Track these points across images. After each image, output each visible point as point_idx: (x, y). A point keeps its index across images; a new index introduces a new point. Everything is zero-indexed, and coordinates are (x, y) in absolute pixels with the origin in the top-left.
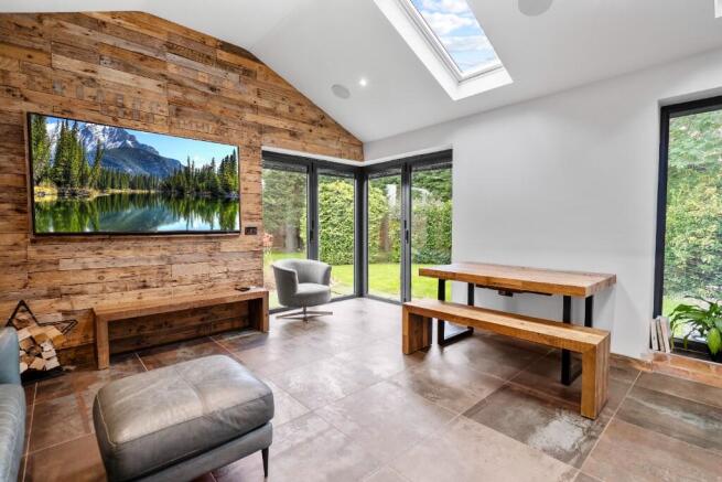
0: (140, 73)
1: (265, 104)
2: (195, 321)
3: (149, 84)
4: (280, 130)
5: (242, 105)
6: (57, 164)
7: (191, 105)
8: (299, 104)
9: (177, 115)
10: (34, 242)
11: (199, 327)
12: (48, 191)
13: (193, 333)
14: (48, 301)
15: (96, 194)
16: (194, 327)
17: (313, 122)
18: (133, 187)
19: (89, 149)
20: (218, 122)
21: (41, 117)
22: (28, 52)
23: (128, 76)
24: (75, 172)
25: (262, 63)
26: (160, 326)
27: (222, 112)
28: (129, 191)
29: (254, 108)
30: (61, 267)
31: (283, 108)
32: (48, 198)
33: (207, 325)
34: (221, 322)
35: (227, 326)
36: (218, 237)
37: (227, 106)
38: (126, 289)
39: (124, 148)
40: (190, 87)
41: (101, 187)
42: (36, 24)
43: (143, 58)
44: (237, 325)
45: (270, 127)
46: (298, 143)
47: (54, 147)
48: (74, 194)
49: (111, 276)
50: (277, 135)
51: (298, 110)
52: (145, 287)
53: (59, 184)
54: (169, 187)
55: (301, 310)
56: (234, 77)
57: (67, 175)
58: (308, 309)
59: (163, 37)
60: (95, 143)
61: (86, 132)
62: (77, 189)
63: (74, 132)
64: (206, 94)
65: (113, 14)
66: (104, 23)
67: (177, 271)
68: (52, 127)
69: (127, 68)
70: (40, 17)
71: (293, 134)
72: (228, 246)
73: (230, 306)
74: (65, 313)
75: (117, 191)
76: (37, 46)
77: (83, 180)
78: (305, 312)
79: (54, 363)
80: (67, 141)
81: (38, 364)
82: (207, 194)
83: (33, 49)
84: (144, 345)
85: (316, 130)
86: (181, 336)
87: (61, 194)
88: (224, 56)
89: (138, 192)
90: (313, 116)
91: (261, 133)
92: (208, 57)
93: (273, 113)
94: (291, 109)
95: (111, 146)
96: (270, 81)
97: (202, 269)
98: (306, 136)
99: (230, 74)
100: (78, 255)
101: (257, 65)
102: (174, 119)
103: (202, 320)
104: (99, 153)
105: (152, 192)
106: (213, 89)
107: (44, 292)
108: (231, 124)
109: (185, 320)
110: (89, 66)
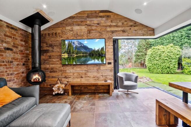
0: (81, 25)
1: (114, 24)
2: (93, 88)
3: (83, 28)
4: (119, 31)
5: (106, 26)
6: (68, 49)
7: (93, 30)
8: (126, 21)
9: (89, 33)
10: (63, 66)
11: (94, 90)
12: (66, 55)
13: (93, 91)
14: (65, 79)
15: (76, 55)
16: (93, 90)
17: (131, 26)
18: (83, 54)
19: (74, 46)
20: (99, 33)
21: (64, 41)
22: (62, 28)
23: (79, 27)
24: (71, 51)
25: (113, 12)
26: (85, 88)
27: (101, 30)
28: (82, 55)
29: (110, 26)
30: (67, 72)
31: (120, 24)
32: (66, 56)
33: (97, 90)
34: (101, 90)
35: (102, 91)
36: (100, 65)
37: (102, 28)
38: (78, 78)
39: (81, 46)
40: (93, 25)
41: (77, 54)
42: (63, 22)
43: (82, 22)
44: (105, 91)
45: (115, 31)
46: (126, 34)
47: (67, 46)
48: (71, 56)
49: (75, 74)
50: (118, 33)
51: (125, 23)
52: (82, 78)
53: (68, 54)
54: (90, 54)
55: (127, 90)
56: (104, 19)
57: (70, 52)
58: (129, 90)
59: (86, 15)
60: (75, 45)
61: (74, 43)
62: (72, 55)
63: (71, 43)
64: (96, 26)
65: (76, 14)
66: (74, 17)
67: (89, 74)
68: (66, 42)
69: (79, 25)
70: (64, 20)
71: (124, 31)
72: (102, 68)
73: (103, 86)
74: (68, 82)
75: (80, 55)
76: (64, 26)
77: (73, 53)
78: (128, 91)
79: (62, 92)
80: (70, 45)
81: (59, 92)
82: (98, 55)
83: (63, 27)
84: (82, 92)
85: (132, 28)
86: (90, 91)
87: (69, 56)
88: (101, 14)
89: (84, 55)
90: (131, 24)
91: (112, 33)
92: (97, 16)
93: (117, 26)
94: (123, 24)
95: (78, 46)
96: (116, 17)
97: (95, 74)
98: (129, 31)
99: (103, 18)
100: (69, 69)
101: (111, 13)
102: (88, 35)
103: (95, 88)
104: (76, 47)
105: (87, 55)
106: (98, 24)
107: (64, 77)
108: (103, 33)
109: (91, 87)
110: (71, 27)
